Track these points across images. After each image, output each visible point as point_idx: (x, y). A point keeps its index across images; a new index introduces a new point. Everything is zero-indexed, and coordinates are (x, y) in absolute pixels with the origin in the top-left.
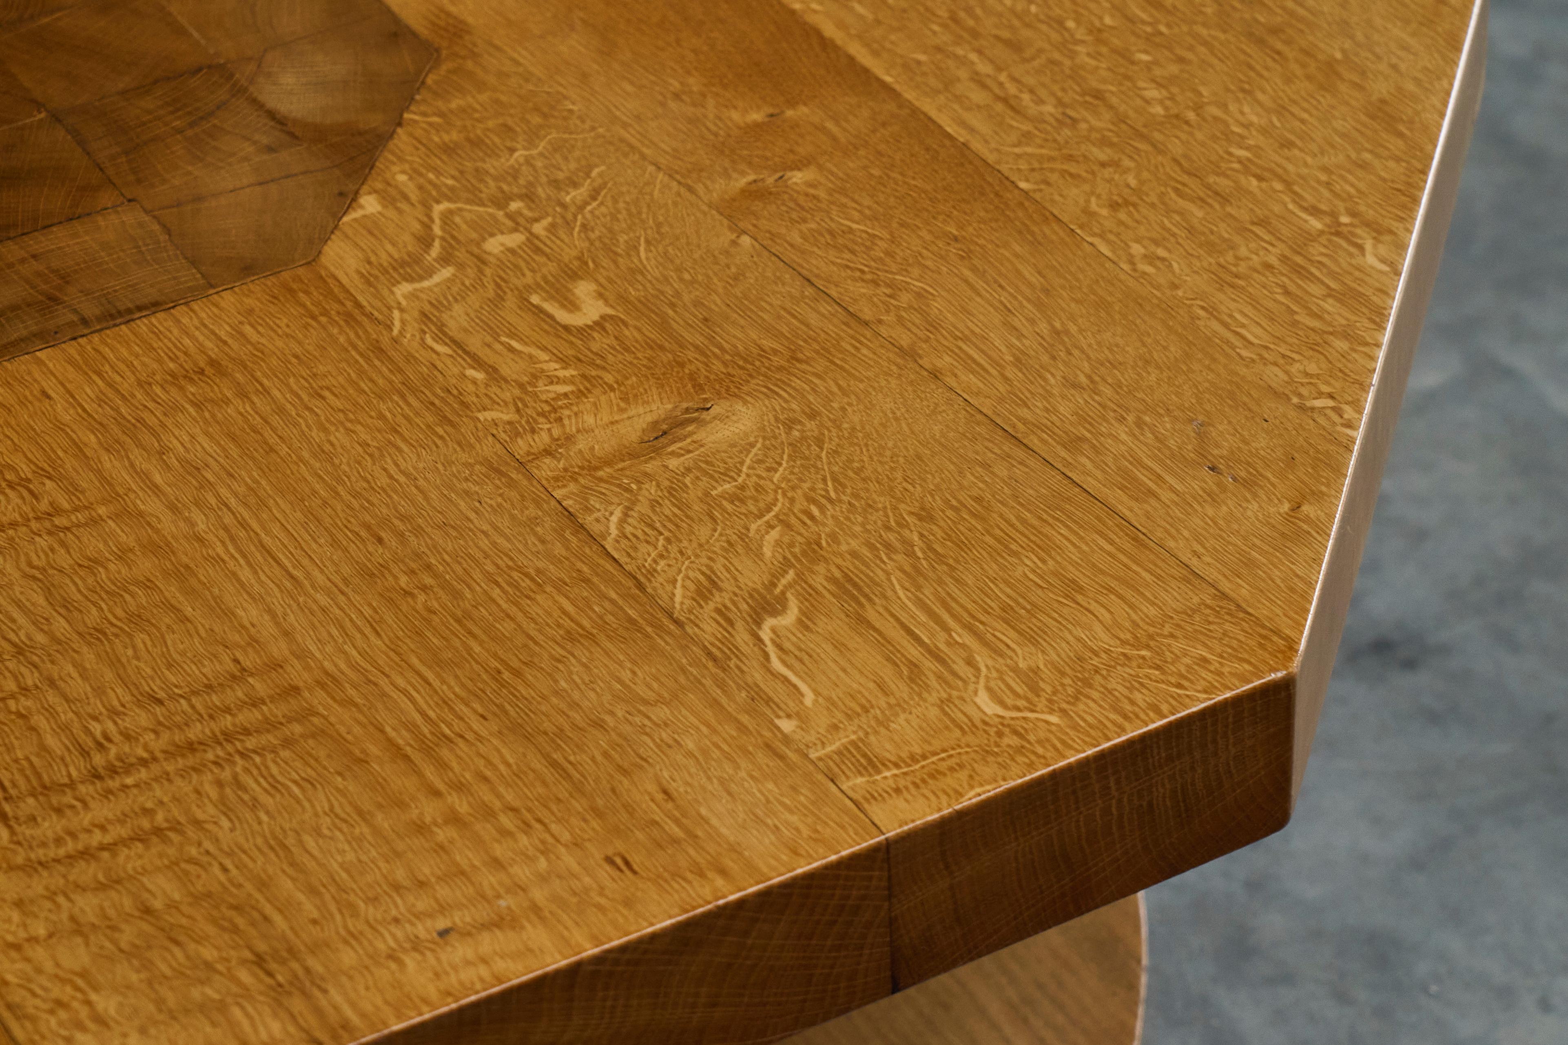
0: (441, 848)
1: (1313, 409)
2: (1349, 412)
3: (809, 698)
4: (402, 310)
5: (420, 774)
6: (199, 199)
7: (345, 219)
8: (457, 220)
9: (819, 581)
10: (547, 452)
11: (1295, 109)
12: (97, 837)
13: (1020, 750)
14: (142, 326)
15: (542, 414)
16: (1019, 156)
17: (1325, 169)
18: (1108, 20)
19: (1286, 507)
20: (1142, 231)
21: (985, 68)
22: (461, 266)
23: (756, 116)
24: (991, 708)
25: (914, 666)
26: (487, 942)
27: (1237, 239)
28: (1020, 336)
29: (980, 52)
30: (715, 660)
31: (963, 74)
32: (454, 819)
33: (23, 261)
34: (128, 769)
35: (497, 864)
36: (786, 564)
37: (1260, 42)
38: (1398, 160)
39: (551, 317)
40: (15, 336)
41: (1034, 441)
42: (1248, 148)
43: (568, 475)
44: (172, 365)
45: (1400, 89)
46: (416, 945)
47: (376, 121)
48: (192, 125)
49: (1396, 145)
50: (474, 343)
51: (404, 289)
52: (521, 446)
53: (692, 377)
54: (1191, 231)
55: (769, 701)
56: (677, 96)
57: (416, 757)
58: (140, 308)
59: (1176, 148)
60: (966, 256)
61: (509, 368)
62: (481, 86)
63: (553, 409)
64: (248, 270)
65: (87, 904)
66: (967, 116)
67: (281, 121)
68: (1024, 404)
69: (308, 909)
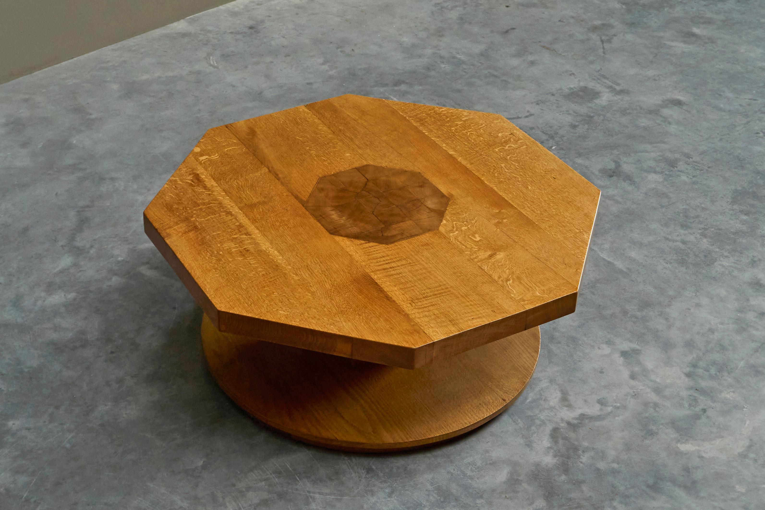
0: (470, 308)
1: (578, 257)
2: (583, 258)
3: (515, 292)
4: (452, 237)
5: (466, 299)
6: (420, 220)
7: (441, 224)
8: (457, 224)
9: (514, 277)
11: (574, 214)
12: (426, 305)
13: (543, 300)
14: (416, 238)
16: (535, 219)
17: (578, 223)
18: (546, 199)
19: (575, 270)
20: (553, 231)
21: (529, 205)
22: (459, 231)
23: (497, 211)
24: (539, 294)
25: (528, 288)
26: (478, 320)
27: (567, 233)
28: (538, 245)
29: (528, 203)
30: (502, 287)
31: (526, 206)
32: (471, 305)
33: (397, 228)
34: (428, 297)
35: (478, 311)
37: (568, 203)
38: (589, 222)
39: (473, 239)
40: (399, 239)
41: (541, 260)
42: (567, 219)
43: (478, 262)
44: (421, 244)
45: (589, 212)
46: (469, 320)
47: (443, 209)
48: (417, 208)
49: (588, 220)
50: (463, 243)
51: (451, 234)
52: (472, 257)
53: (494, 248)
54: (560, 231)
55: (510, 292)
56: (485, 208)
58: (415, 235)
59: (557, 219)
60: (529, 233)
61: (468, 246)
62: (457, 204)
63: (475, 252)
64: (429, 230)
65: (427, 313)
66: (527, 212)
67: (429, 209)
68: (539, 254)
69: (455, 315)
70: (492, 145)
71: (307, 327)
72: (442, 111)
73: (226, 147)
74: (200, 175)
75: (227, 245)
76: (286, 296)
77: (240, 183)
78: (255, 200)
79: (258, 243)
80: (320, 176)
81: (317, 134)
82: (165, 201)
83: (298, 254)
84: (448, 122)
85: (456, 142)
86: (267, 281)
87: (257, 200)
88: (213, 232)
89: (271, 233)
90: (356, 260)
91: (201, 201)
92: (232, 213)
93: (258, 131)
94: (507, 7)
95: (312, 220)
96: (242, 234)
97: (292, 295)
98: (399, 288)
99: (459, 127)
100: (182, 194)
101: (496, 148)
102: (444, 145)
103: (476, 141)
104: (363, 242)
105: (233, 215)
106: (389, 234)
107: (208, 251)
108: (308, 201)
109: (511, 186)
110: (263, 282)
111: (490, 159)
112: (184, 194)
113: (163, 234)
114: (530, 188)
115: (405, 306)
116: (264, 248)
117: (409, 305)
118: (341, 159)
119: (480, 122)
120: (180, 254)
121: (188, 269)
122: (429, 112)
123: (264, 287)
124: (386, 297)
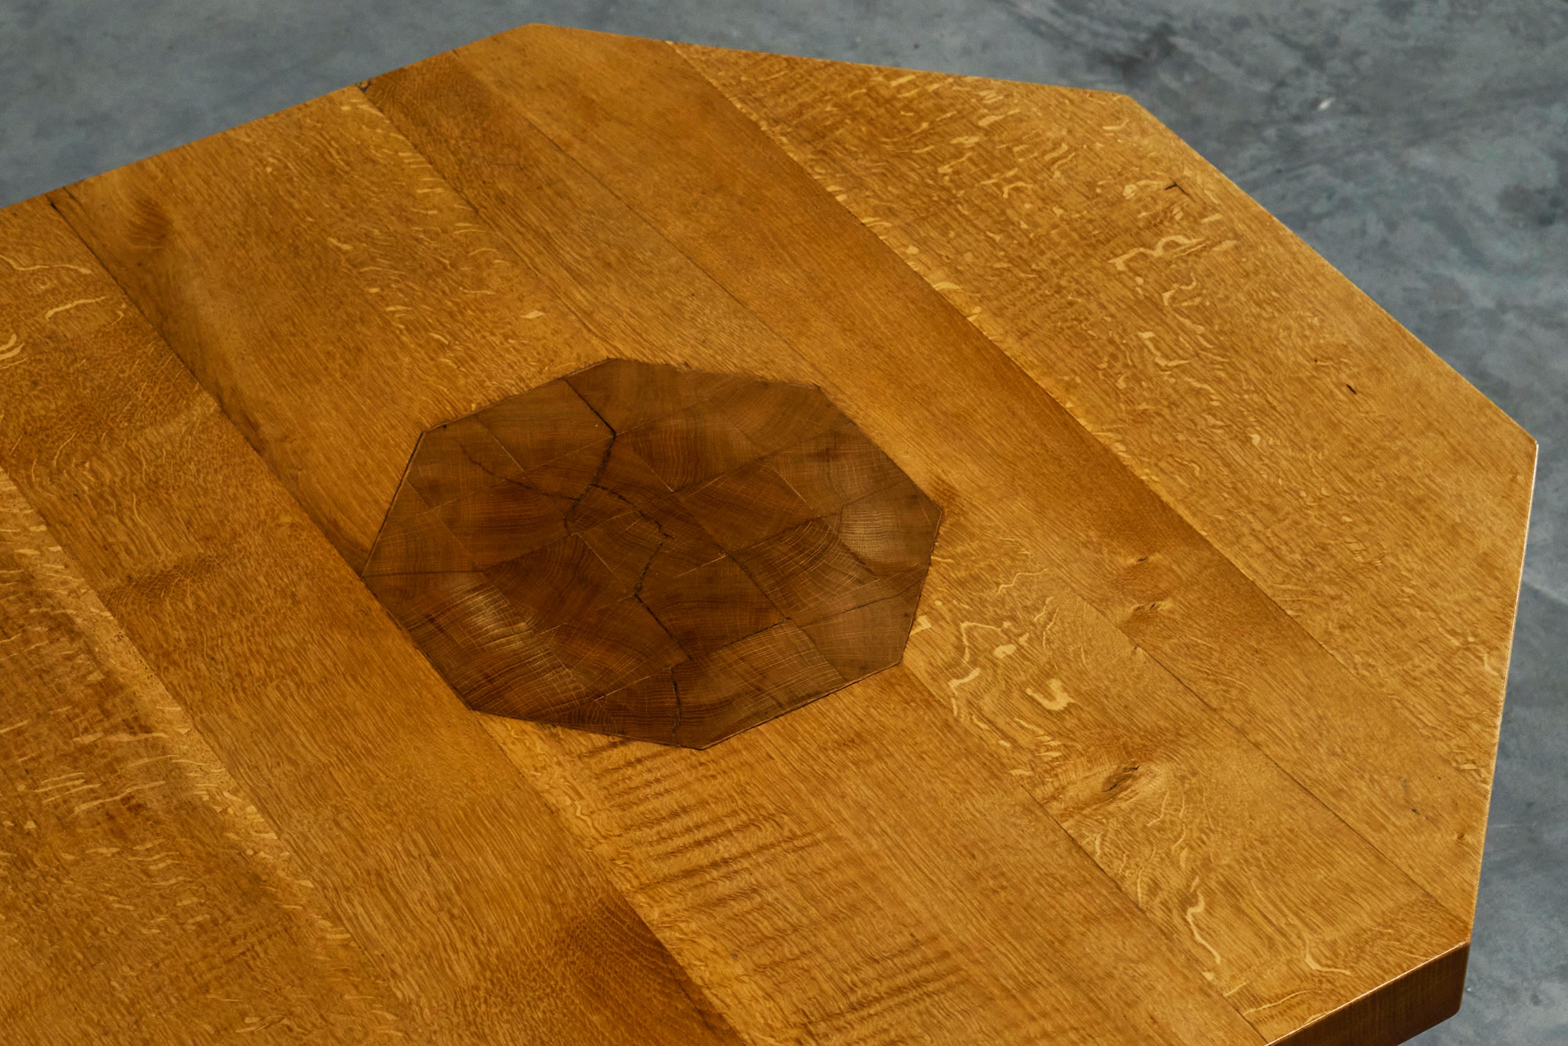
1: (1464, 770)
2: (1483, 773)
3: (1218, 959)
4: (956, 699)
5: (1023, 1007)
6: (826, 618)
7: (913, 633)
8: (976, 634)
9: (1213, 884)
10: (1054, 798)
11: (1436, 559)
13: (1332, 992)
14: (814, 707)
15: (1046, 771)
16: (1284, 591)
18: (1324, 492)
19: (1455, 837)
20: (1359, 646)
21: (1257, 526)
22: (983, 668)
23: (1132, 561)
24: (1315, 966)
25: (1270, 939)
27: (1413, 652)
28: (1300, 720)
29: (1253, 513)
30: (1165, 934)
31: (1246, 530)
32: (1045, 1035)
33: (736, 662)
34: (870, 1004)
36: (1194, 873)
37: (1412, 509)
38: (1498, 597)
39: (1040, 704)
40: (743, 716)
41: (1315, 791)
42: (1412, 587)
43: (1067, 814)
44: (836, 736)
45: (1494, 545)
47: (915, 561)
48: (811, 563)
49: (1494, 586)
50: (1001, 722)
51: (954, 683)
52: (1039, 793)
53: (1125, 746)
54: (1386, 646)
55: (1197, 961)
56: (1085, 545)
57: (1018, 995)
58: (809, 695)
60: (1264, 663)
61: (1024, 740)
62: (972, 536)
63: (1052, 768)
64: (864, 669)
66: (1251, 561)
67: (862, 561)
68: (1309, 767)
70: (1098, 241)
72: (900, 87)
73: (50, 298)
75: (51, 787)
76: (295, 1028)
77: (107, 476)
78: (167, 556)
79: (178, 767)
80: (427, 423)
81: (408, 220)
83: (341, 817)
84: (925, 137)
85: (958, 235)
86: (217, 960)
87: (175, 556)
89: (232, 717)
90: (576, 831)
92: (73, 623)
93: (178, 219)
96: (115, 729)
97: (319, 1021)
98: (750, 965)
99: (970, 159)
101: (1116, 256)
102: (913, 250)
103: (1036, 225)
104: (599, 740)
105: (79, 634)
106: (707, 698)
108: (376, 552)
109: (1180, 437)
110: (202, 965)
111: (1093, 306)
114: (1256, 439)
116: (201, 790)
118: (506, 337)
119: (1049, 134)
122: (850, 95)
123: (207, 988)
124: (700, 1012)
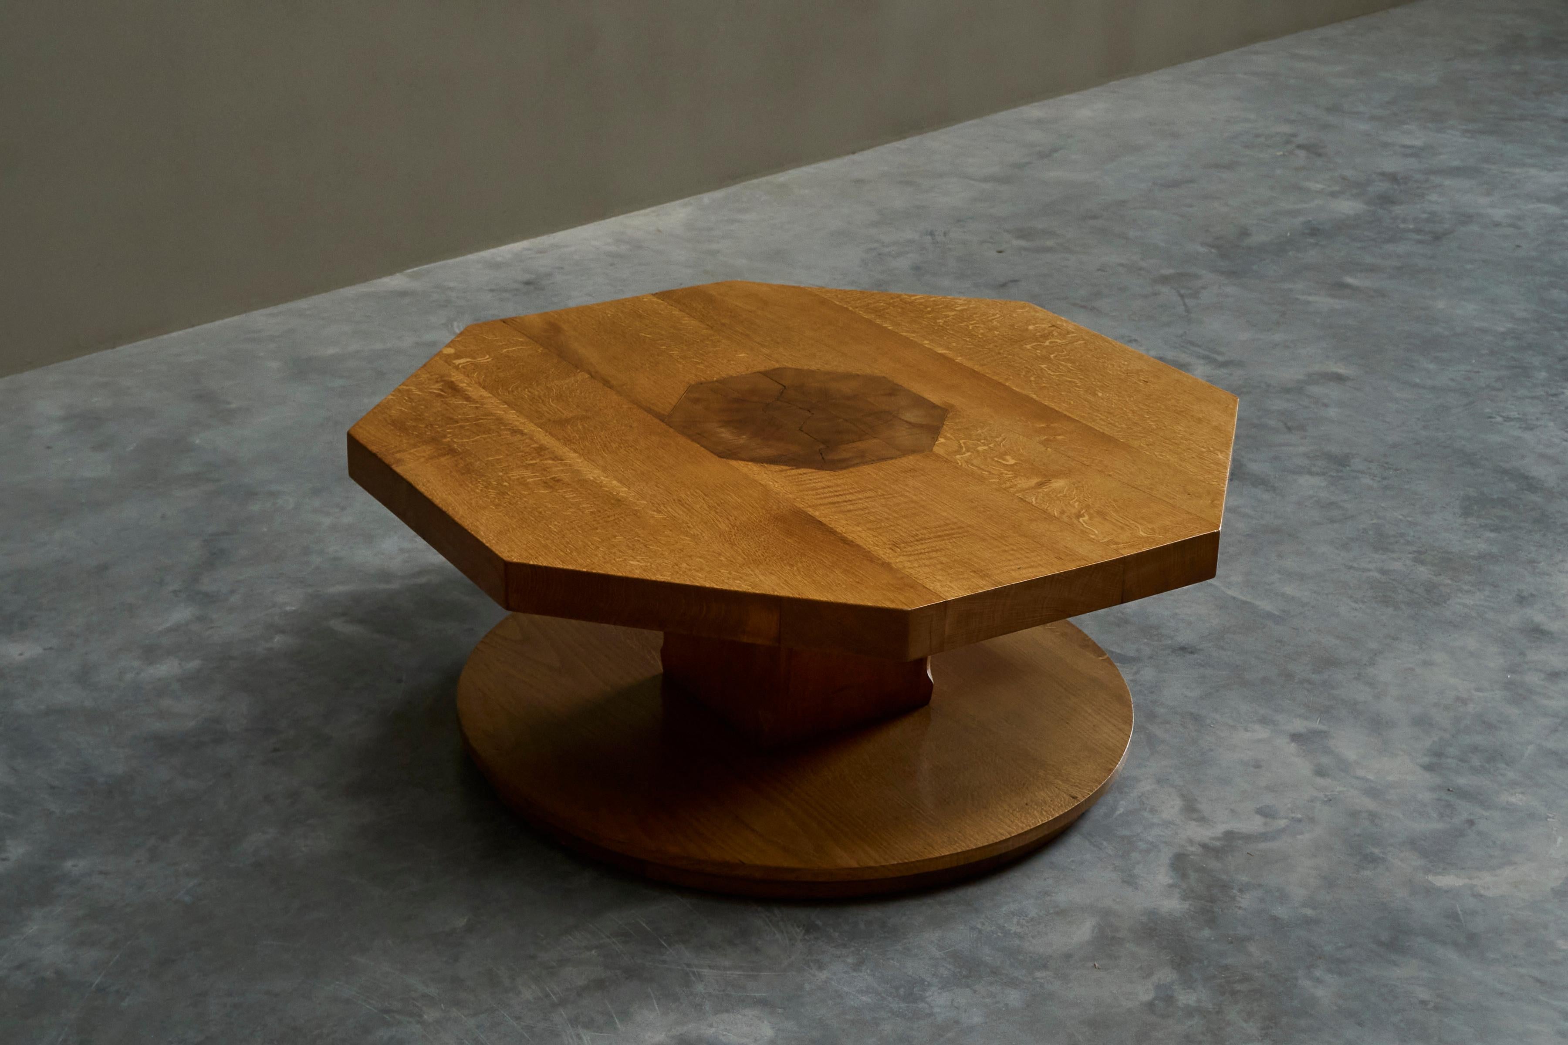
0: (1012, 555)
3: (1096, 532)
4: (960, 461)
6: (894, 438)
7: (936, 443)
8: (968, 444)
9: (1092, 512)
10: (1011, 488)
11: (1192, 427)
12: (923, 551)
13: (1153, 543)
14: (890, 462)
15: (1006, 480)
16: (1118, 435)
17: (1203, 439)
18: (1135, 409)
20: (1157, 450)
21: (1103, 417)
22: (972, 452)
23: (1043, 425)
24: (1145, 535)
25: (1121, 527)
26: (1030, 570)
27: (1183, 452)
28: (1130, 469)
29: (1101, 414)
30: (1069, 525)
31: (1098, 418)
32: (1013, 550)
33: (850, 449)
34: (925, 540)
36: (1082, 509)
37: (1179, 414)
39: (1001, 463)
41: (1139, 488)
42: (1181, 435)
43: (1018, 492)
44: (902, 469)
45: (1220, 425)
46: (1013, 570)
47: (936, 424)
48: (885, 423)
49: (1221, 435)
50: (982, 467)
51: (958, 457)
52: (1004, 486)
53: (1045, 475)
54: (1170, 450)
55: (1086, 532)
56: (1019, 421)
57: (999, 540)
58: (887, 458)
59: (1161, 434)
60: (1110, 454)
61: (994, 472)
62: (963, 418)
63: (1009, 480)
64: (913, 452)
65: (927, 562)
66: (1102, 427)
67: (910, 423)
68: (1136, 482)
69: (983, 563)
70: (1017, 341)
71: (688, 583)
72: (915, 300)
73: (505, 347)
74: (457, 383)
75: (515, 474)
76: (641, 540)
77: (536, 393)
78: (567, 414)
79: (578, 470)
80: (693, 383)
81: (679, 330)
82: (390, 416)
83: (659, 485)
84: (929, 313)
85: (948, 338)
86: (601, 522)
87: (571, 415)
88: (488, 456)
89: (603, 458)
90: (776, 491)
91: (460, 417)
92: (522, 431)
93: (565, 327)
94: (1000, 252)
95: (682, 440)
96: (546, 459)
97: (653, 539)
98: (865, 528)
99: (953, 319)
100: (423, 407)
101: (1026, 345)
102: (926, 342)
103: (986, 336)
104: (784, 468)
105: (526, 434)
106: (836, 458)
107: (479, 482)
108: (670, 416)
109: (1063, 393)
110: (594, 523)
111: (1017, 358)
112: (426, 407)
113: (388, 460)
114: (1100, 394)
115: (881, 553)
116: (590, 477)
117: (889, 551)
118: (729, 361)
119: (990, 312)
120: (424, 486)
121: (440, 506)
122: (892, 301)
123: (597, 529)
124: (841, 540)
